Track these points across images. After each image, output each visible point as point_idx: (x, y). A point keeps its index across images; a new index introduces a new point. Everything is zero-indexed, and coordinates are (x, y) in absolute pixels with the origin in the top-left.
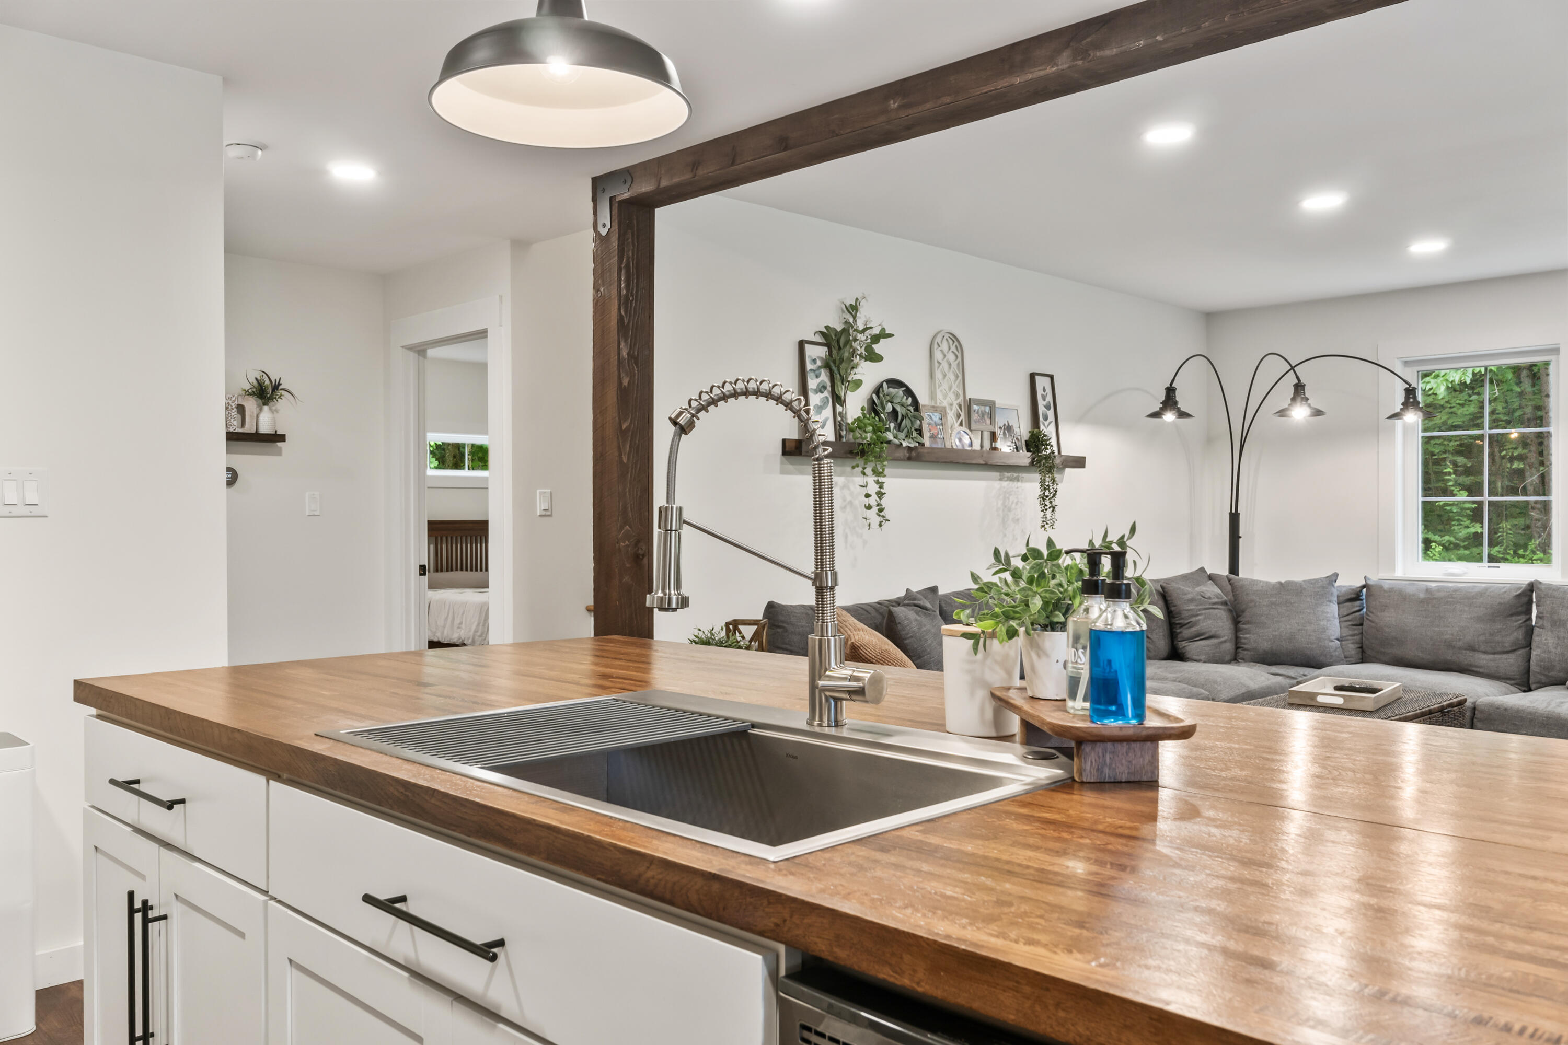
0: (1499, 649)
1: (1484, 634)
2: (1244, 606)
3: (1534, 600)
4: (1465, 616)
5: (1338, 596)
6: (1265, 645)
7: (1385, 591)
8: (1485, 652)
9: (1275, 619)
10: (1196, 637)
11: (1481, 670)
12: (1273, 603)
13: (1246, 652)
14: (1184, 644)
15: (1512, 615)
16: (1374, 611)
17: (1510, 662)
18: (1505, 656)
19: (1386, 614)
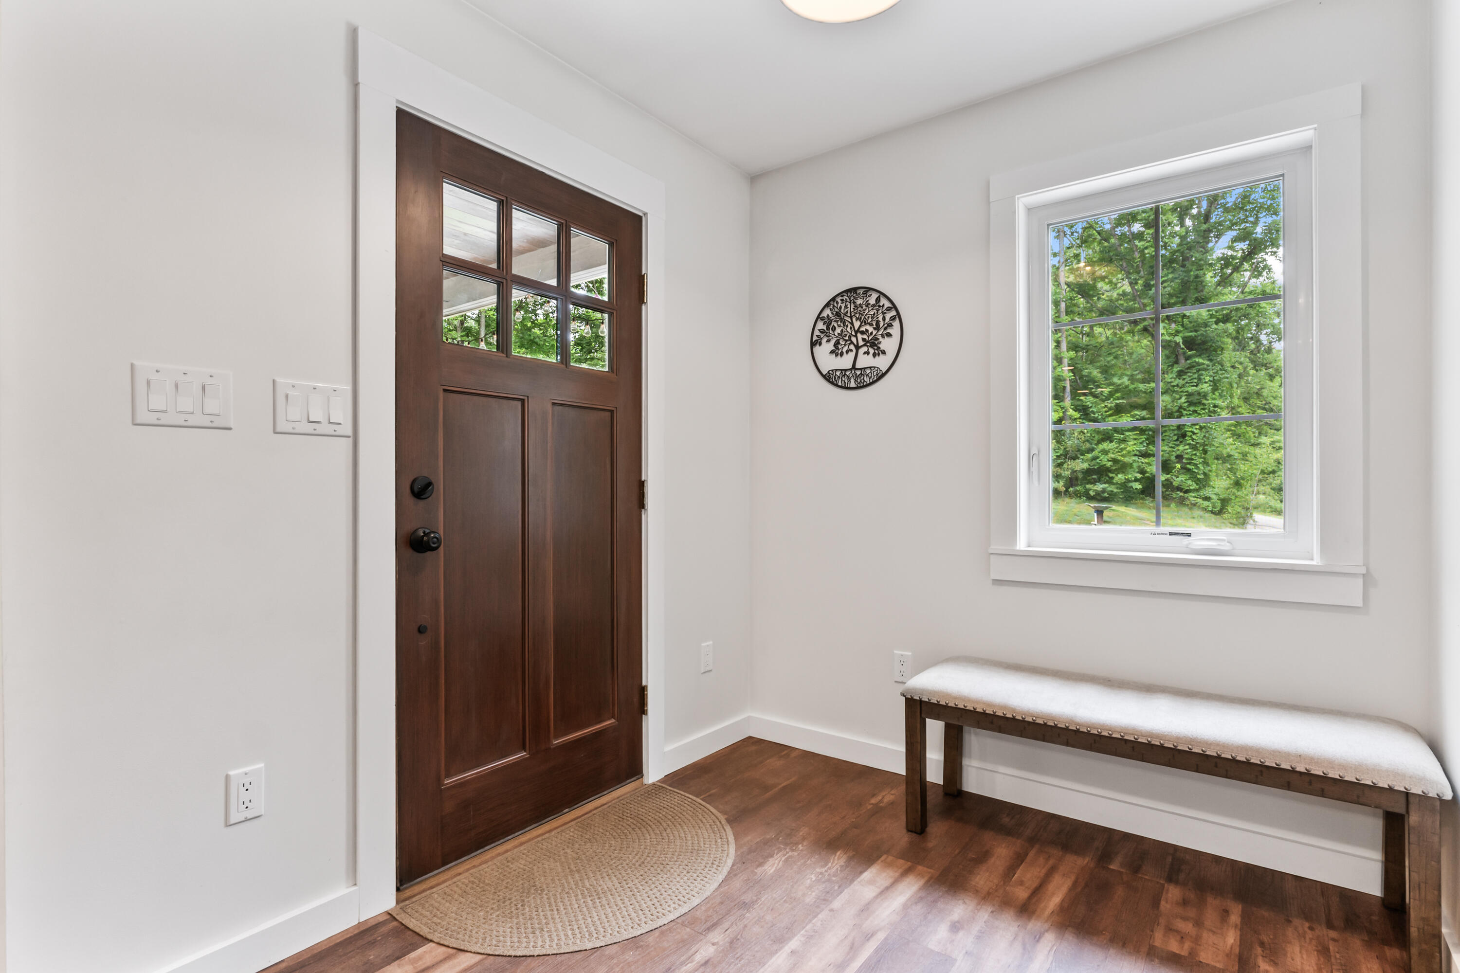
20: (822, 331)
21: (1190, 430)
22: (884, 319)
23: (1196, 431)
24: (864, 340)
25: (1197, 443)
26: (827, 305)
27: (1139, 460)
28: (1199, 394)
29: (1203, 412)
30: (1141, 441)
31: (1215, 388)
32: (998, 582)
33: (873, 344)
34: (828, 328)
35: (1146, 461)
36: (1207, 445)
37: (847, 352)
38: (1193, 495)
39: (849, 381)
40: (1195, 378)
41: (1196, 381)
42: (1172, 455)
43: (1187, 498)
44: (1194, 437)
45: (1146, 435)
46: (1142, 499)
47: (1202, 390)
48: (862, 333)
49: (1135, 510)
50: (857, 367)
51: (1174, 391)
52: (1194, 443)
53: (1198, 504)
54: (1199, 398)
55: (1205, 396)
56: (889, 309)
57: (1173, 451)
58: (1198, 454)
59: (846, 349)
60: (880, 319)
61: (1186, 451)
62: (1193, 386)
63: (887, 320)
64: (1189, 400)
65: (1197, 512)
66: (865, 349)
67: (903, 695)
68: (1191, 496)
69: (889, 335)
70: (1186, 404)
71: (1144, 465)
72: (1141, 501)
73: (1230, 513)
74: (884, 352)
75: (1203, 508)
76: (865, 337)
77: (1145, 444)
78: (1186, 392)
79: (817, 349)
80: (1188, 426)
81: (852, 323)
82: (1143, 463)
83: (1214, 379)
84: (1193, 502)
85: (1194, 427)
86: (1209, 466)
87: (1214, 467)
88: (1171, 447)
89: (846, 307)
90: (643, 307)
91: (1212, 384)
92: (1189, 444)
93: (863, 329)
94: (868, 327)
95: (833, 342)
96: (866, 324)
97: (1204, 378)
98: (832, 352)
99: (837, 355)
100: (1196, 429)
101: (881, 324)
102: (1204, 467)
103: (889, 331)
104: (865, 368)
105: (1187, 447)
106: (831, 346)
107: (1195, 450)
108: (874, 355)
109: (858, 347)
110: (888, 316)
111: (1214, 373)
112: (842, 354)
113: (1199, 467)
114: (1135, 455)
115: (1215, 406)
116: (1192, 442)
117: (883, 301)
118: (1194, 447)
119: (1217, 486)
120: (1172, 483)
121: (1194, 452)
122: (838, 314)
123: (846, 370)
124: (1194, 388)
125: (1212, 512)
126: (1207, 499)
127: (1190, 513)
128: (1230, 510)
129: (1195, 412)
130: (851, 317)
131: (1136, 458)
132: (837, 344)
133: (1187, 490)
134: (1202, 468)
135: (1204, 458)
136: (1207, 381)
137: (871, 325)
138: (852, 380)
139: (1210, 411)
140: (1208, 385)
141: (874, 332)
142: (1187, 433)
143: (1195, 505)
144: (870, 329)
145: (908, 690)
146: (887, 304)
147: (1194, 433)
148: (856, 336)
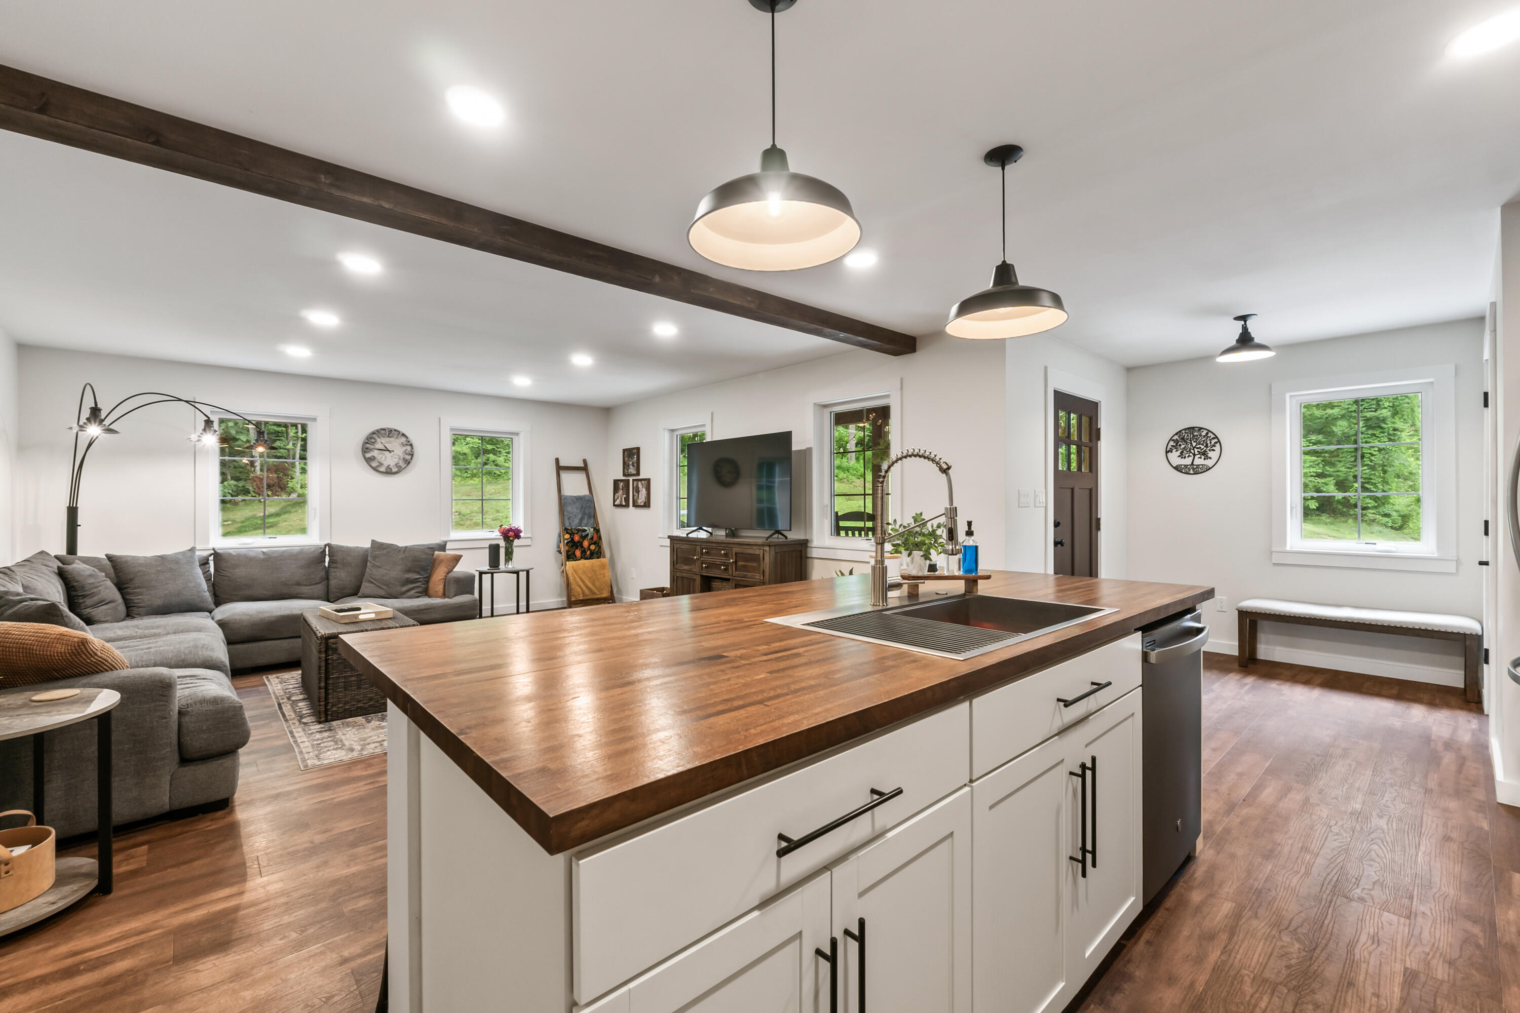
0: (313, 583)
1: (304, 575)
2: (132, 576)
3: (327, 553)
4: (293, 566)
5: (199, 562)
6: (158, 602)
7: (234, 556)
8: (306, 585)
9: (165, 582)
10: (100, 603)
11: (304, 596)
12: (159, 571)
13: (141, 609)
14: (88, 610)
15: (318, 563)
16: (227, 569)
17: (320, 589)
18: (316, 586)
19: (237, 570)
20: (1172, 446)
21: (1369, 451)
22: (1211, 443)
23: (1375, 453)
24: (1198, 451)
25: (1375, 464)
26: (1177, 434)
27: (1316, 481)
28: (1378, 418)
29: (1382, 435)
30: (1316, 463)
31: (1395, 414)
32: (1275, 564)
33: (1204, 454)
34: (1177, 445)
35: (1323, 481)
36: (1385, 466)
37: (1188, 457)
38: (1372, 511)
39: (1190, 470)
40: (1374, 404)
41: (1374, 406)
42: (1349, 475)
43: (1365, 515)
44: (1372, 458)
45: (1322, 457)
46: (1318, 515)
47: (1381, 416)
48: (1197, 448)
49: (1312, 525)
50: (1194, 464)
51: (1351, 417)
52: (1372, 464)
53: (1377, 520)
54: (1378, 422)
55: (1384, 420)
56: (1213, 438)
57: (1351, 472)
58: (1377, 474)
59: (1187, 455)
60: (1209, 442)
61: (1364, 472)
62: (1372, 411)
63: (1212, 443)
64: (1368, 424)
65: (1376, 528)
66: (1199, 456)
67: (1237, 609)
68: (1370, 513)
69: (1213, 450)
70: (1364, 429)
71: (1320, 485)
72: (1317, 517)
73: (1411, 528)
74: (1210, 458)
75: (1382, 524)
76: (1199, 450)
77: (1321, 466)
78: (1364, 417)
79: (1169, 454)
80: (1366, 448)
81: (1191, 443)
82: (1318, 482)
83: (1393, 404)
84: (1372, 518)
85: (1373, 449)
86: (1389, 485)
87: (1394, 485)
88: (1349, 468)
89: (1188, 436)
90: (1099, 442)
91: (1391, 409)
92: (1367, 465)
93: (1198, 446)
94: (1201, 446)
95: (1180, 451)
96: (1199, 444)
97: (1383, 404)
98: (1179, 456)
99: (1182, 458)
100: (1375, 451)
101: (1209, 445)
102: (1383, 486)
103: (1213, 448)
104: (1199, 465)
105: (1366, 468)
106: (1178, 453)
107: (1374, 470)
108: (1205, 459)
109: (1194, 455)
110: (1213, 442)
111: (1393, 399)
112: (1185, 458)
113: (1377, 486)
114: (1312, 476)
115: (1395, 430)
116: (1370, 463)
117: (1210, 434)
118: (1373, 468)
119: (1398, 503)
120: (1349, 501)
121: (1373, 472)
122: (1183, 439)
123: (1187, 465)
124: (1373, 413)
125: (1392, 527)
126: (1387, 515)
127: (1368, 528)
128: (1411, 526)
129: (1374, 435)
130: (1191, 440)
131: (1312, 479)
132: (1182, 452)
133: (1365, 507)
134: (1381, 487)
135: (1384, 478)
136: (1386, 406)
137: (1203, 445)
138: (1191, 470)
139: (1389, 434)
140: (1387, 410)
141: (1205, 448)
142: (1365, 455)
143: (1374, 521)
144: (1202, 447)
145: (1240, 607)
146: (1213, 436)
147: (1372, 455)
148: (1194, 449)
